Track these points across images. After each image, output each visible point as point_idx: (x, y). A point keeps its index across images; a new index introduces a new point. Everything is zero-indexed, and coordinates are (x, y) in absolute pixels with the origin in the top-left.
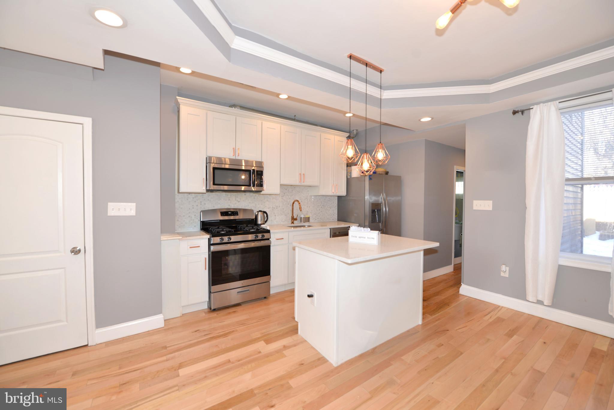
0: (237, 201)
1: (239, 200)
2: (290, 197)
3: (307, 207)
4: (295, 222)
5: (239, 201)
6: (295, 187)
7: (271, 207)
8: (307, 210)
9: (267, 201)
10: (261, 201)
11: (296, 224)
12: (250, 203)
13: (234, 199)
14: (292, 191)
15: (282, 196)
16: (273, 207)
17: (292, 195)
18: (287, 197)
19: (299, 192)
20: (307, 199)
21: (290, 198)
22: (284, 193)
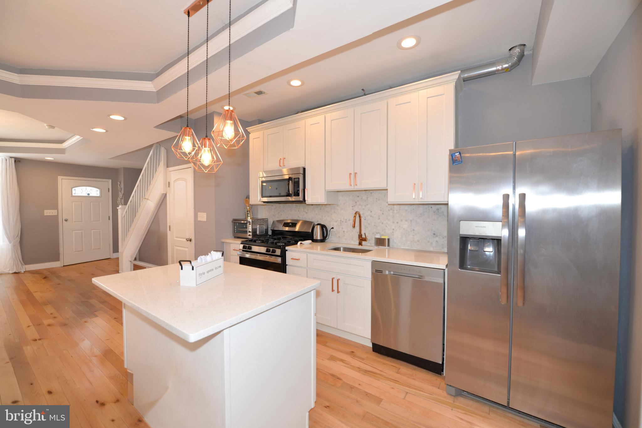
0: (305, 212)
1: (307, 211)
2: (364, 207)
3: (393, 222)
4: (364, 243)
5: (307, 213)
6: (371, 193)
7: (339, 220)
8: (393, 228)
9: (334, 212)
10: (328, 212)
11: (365, 245)
12: (316, 214)
13: (302, 210)
14: (367, 198)
15: (353, 206)
16: (341, 221)
17: (367, 205)
18: (360, 207)
19: (379, 200)
20: (394, 210)
21: (363, 209)
22: (356, 202)
